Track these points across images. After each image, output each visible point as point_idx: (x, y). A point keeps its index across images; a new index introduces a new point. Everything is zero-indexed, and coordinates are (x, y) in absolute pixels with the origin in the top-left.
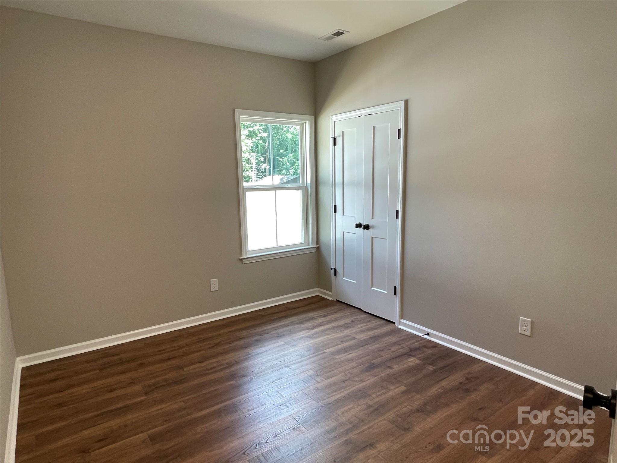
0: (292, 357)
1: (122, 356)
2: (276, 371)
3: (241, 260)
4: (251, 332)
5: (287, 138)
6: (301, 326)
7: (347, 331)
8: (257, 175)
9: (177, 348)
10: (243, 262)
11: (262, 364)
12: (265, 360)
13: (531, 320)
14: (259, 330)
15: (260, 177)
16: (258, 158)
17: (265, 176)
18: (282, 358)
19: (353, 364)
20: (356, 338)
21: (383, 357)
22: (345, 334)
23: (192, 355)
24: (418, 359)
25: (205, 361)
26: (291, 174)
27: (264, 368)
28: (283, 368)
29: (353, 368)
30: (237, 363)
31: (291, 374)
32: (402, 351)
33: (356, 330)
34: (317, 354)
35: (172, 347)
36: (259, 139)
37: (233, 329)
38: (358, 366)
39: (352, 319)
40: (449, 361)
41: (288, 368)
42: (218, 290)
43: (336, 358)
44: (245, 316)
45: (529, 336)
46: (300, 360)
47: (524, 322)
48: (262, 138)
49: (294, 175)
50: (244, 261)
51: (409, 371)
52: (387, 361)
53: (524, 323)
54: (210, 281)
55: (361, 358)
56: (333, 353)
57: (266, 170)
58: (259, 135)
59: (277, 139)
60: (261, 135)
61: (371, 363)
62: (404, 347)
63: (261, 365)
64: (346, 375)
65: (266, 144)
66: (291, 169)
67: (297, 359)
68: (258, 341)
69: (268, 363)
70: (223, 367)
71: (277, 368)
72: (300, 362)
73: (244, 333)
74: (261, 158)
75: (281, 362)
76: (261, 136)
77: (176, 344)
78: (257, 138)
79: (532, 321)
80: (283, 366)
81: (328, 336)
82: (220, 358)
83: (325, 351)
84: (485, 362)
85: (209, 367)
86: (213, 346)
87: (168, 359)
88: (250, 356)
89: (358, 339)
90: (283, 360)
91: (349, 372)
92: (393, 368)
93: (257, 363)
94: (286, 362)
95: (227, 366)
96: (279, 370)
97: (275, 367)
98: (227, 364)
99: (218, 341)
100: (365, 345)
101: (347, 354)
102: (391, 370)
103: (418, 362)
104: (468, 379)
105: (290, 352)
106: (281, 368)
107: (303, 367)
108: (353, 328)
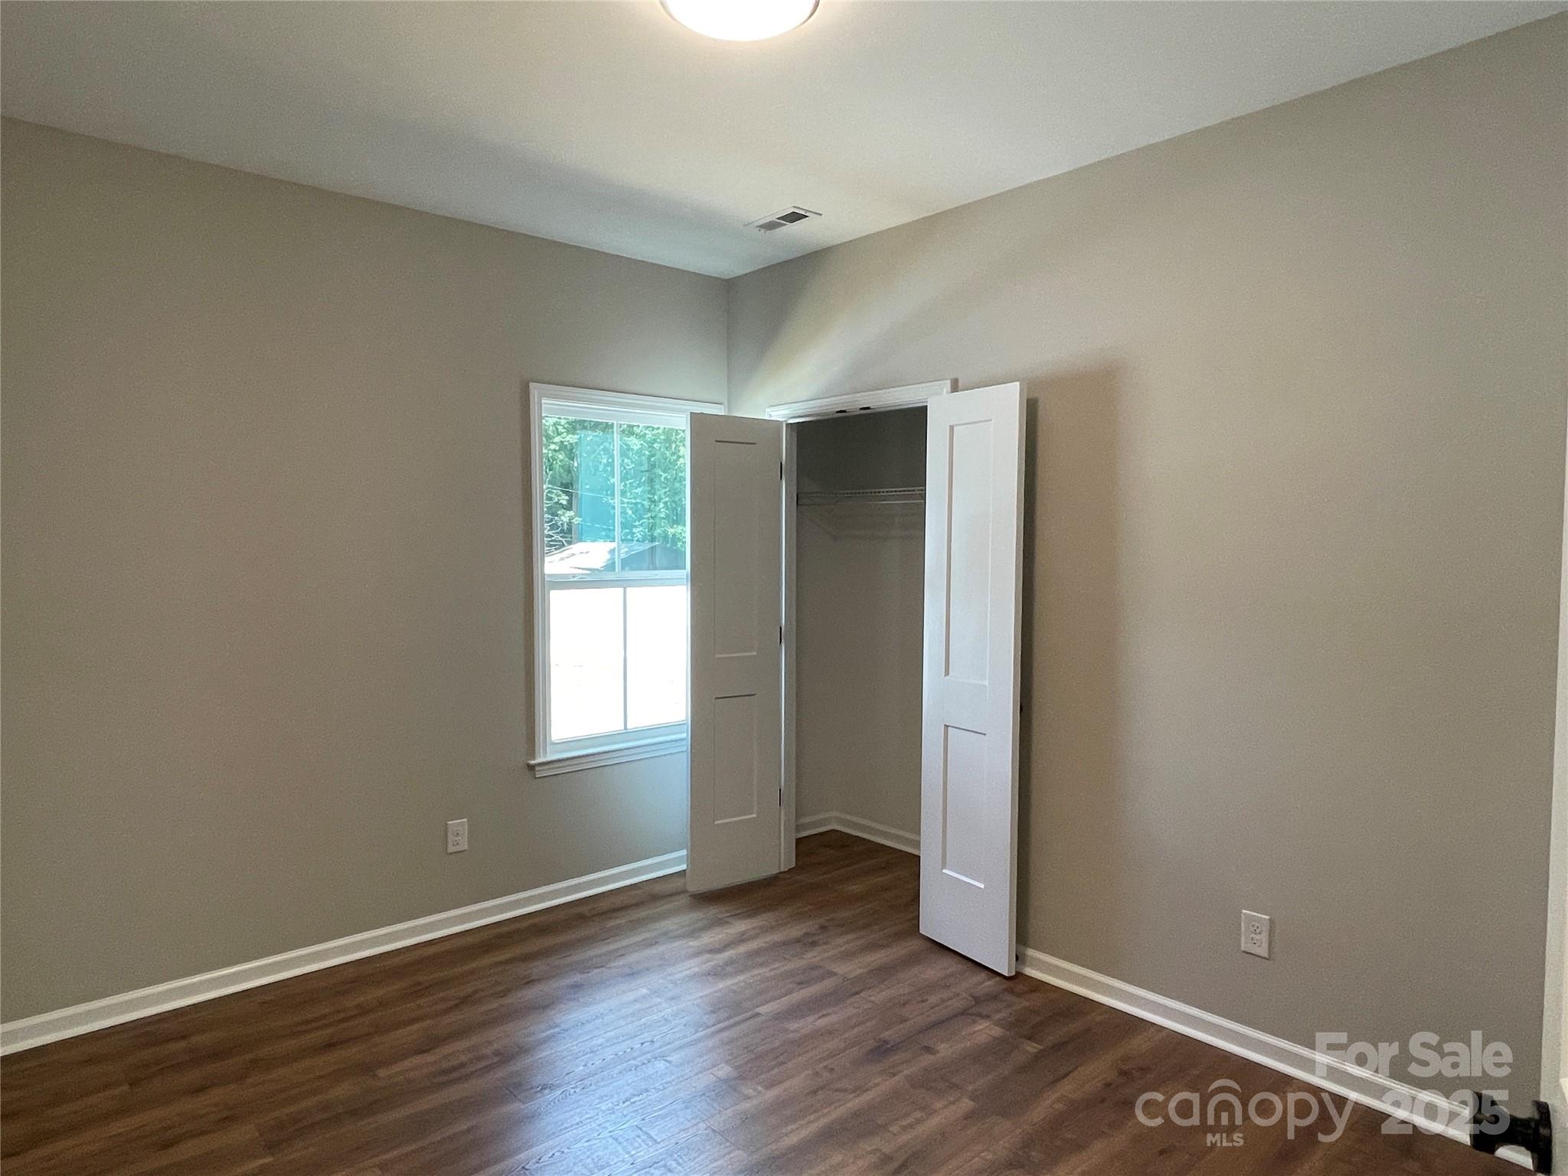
0: (672, 1029)
1: (197, 1039)
2: (630, 1070)
3: (532, 768)
4: (557, 963)
5: (628, 450)
6: (691, 943)
7: (809, 955)
8: (550, 539)
9: (352, 1013)
10: (537, 773)
11: (592, 1052)
12: (600, 1041)
13: (1267, 917)
14: (578, 956)
15: (555, 545)
16: (553, 496)
17: (570, 543)
18: (643, 1033)
19: (832, 1044)
20: (836, 974)
21: (908, 1023)
22: (805, 962)
23: (399, 1033)
24: (998, 1023)
25: (434, 1048)
26: (636, 539)
27: (597, 1063)
28: (649, 1062)
29: (831, 1055)
30: (523, 1050)
31: (673, 1077)
32: (957, 1004)
33: (835, 951)
34: (737, 1019)
35: (339, 1012)
36: (557, 448)
37: (508, 956)
38: (846, 1049)
39: (821, 921)
40: (1075, 1027)
41: (665, 1060)
42: (466, 847)
43: (787, 1030)
44: (536, 920)
45: (1265, 958)
46: (694, 1037)
47: (1253, 923)
48: (562, 446)
49: (644, 541)
50: (539, 771)
51: (979, 1056)
52: (919, 1032)
53: (1253, 926)
54: (447, 824)
55: (853, 1027)
56: (780, 1017)
57: (571, 526)
58: (557, 439)
59: (603, 449)
60: (563, 440)
61: (880, 1039)
62: (958, 995)
63: (588, 1055)
64: (817, 1074)
65: (573, 460)
66: (636, 527)
67: (685, 1037)
68: (577, 987)
69: (608, 1049)
70: (483, 1064)
71: (632, 1062)
72: (696, 1043)
73: (538, 967)
74: (560, 495)
75: (642, 1044)
76: (562, 442)
77: (350, 1003)
78: (553, 447)
79: (1270, 920)
80: (649, 1056)
81: (761, 971)
82: (475, 1039)
83: (757, 1010)
84: (1162, 1028)
85: (445, 1065)
86: (457, 1005)
87: (330, 1046)
88: (557, 1030)
89: (841, 976)
90: (649, 1039)
91: (825, 1067)
92: (938, 1052)
93: (578, 1050)
94: (657, 1045)
95: (496, 1060)
96: (638, 1069)
97: (629, 1060)
98: (497, 1053)
99: (468, 989)
100: (861, 991)
101: (817, 1016)
102: (933, 1057)
103: (997, 1031)
104: (1123, 1073)
105: (666, 1017)
106: (646, 1062)
107: (705, 1058)
108: (825, 947)
